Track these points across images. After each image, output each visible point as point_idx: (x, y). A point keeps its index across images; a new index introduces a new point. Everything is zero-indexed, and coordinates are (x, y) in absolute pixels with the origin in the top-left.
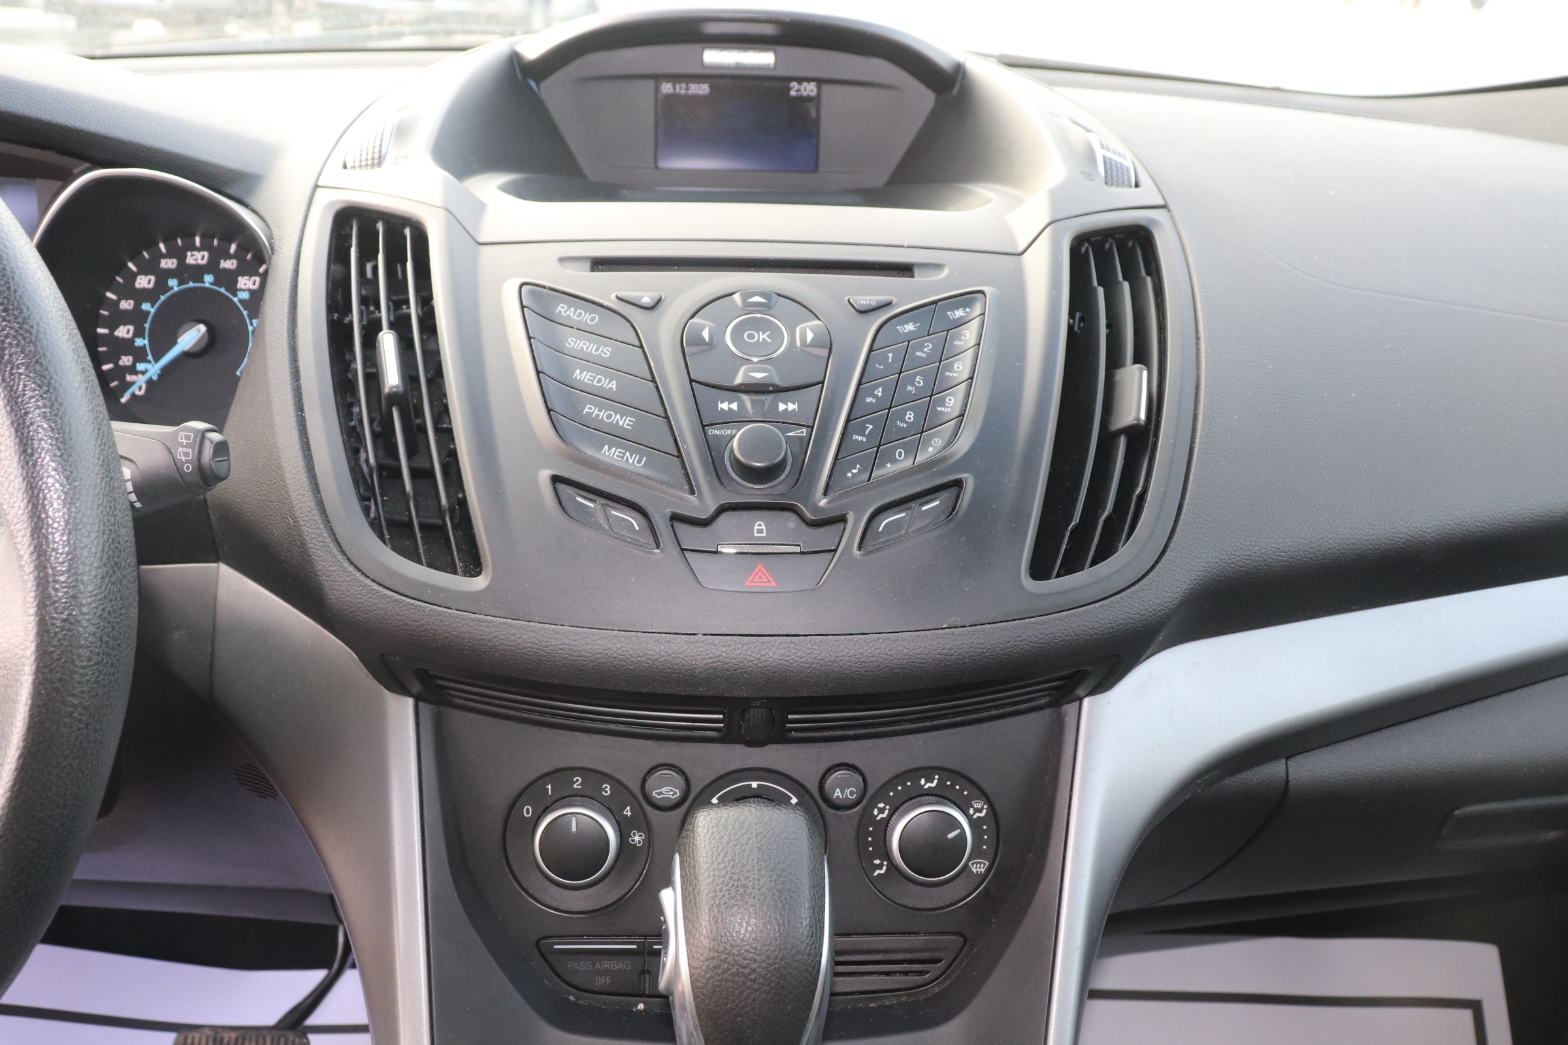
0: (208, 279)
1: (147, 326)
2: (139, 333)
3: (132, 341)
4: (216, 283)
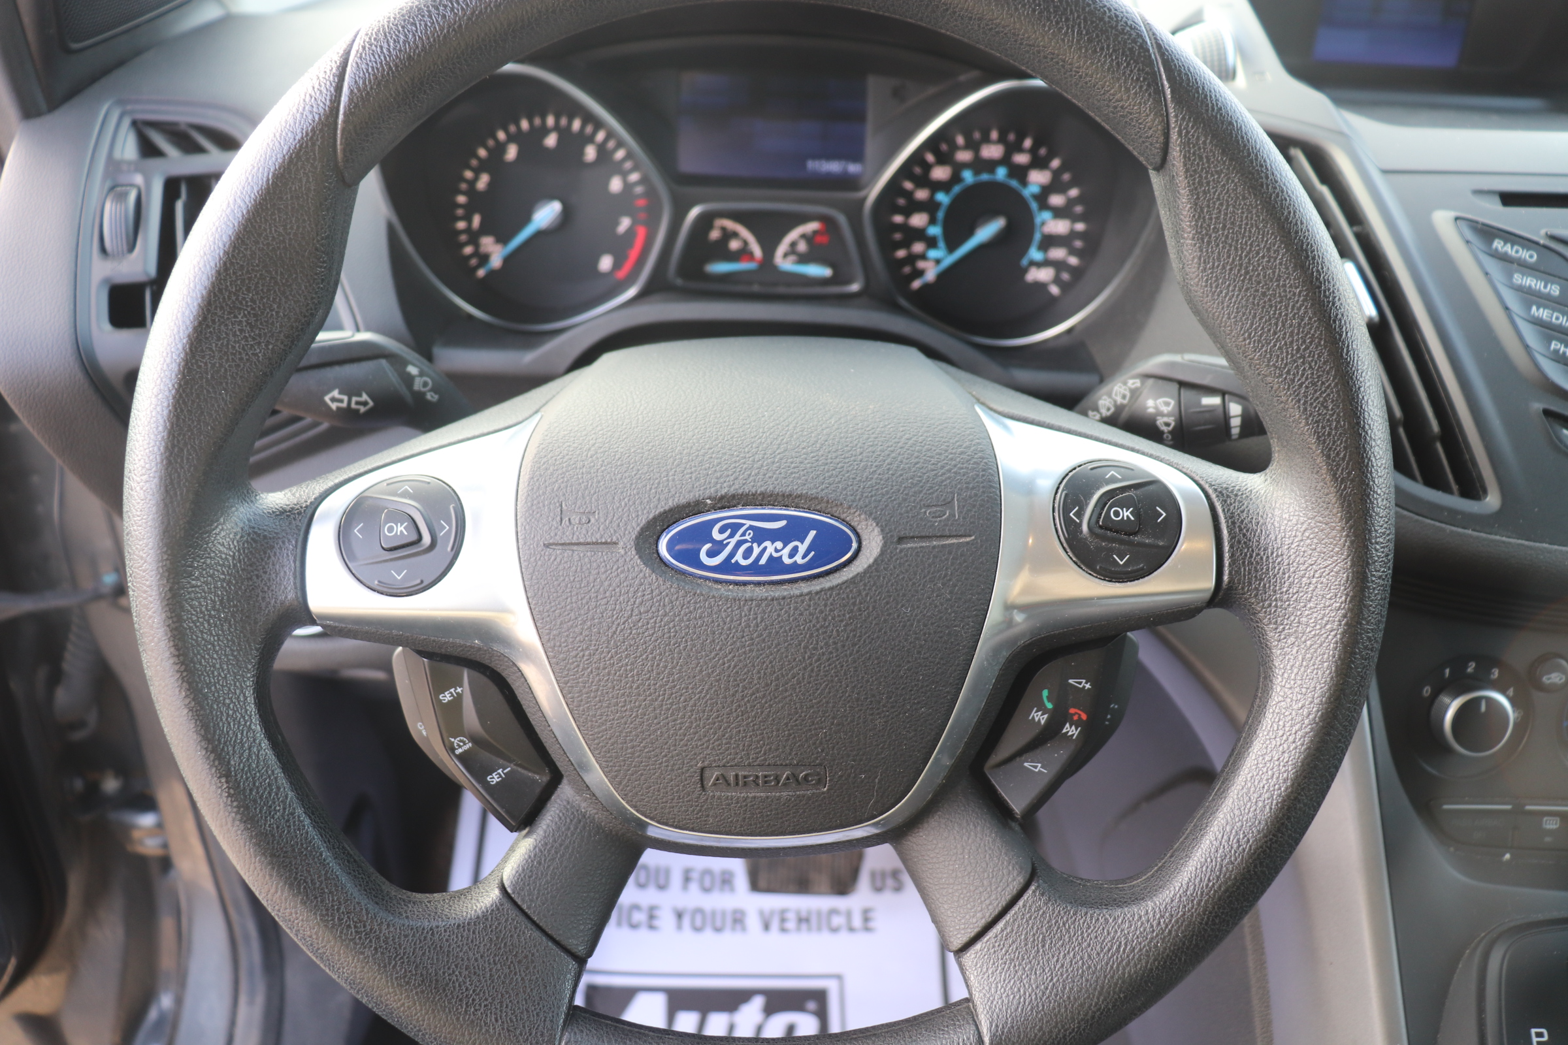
0: (1002, 172)
1: (940, 215)
2: (932, 222)
3: (924, 229)
4: (1008, 175)
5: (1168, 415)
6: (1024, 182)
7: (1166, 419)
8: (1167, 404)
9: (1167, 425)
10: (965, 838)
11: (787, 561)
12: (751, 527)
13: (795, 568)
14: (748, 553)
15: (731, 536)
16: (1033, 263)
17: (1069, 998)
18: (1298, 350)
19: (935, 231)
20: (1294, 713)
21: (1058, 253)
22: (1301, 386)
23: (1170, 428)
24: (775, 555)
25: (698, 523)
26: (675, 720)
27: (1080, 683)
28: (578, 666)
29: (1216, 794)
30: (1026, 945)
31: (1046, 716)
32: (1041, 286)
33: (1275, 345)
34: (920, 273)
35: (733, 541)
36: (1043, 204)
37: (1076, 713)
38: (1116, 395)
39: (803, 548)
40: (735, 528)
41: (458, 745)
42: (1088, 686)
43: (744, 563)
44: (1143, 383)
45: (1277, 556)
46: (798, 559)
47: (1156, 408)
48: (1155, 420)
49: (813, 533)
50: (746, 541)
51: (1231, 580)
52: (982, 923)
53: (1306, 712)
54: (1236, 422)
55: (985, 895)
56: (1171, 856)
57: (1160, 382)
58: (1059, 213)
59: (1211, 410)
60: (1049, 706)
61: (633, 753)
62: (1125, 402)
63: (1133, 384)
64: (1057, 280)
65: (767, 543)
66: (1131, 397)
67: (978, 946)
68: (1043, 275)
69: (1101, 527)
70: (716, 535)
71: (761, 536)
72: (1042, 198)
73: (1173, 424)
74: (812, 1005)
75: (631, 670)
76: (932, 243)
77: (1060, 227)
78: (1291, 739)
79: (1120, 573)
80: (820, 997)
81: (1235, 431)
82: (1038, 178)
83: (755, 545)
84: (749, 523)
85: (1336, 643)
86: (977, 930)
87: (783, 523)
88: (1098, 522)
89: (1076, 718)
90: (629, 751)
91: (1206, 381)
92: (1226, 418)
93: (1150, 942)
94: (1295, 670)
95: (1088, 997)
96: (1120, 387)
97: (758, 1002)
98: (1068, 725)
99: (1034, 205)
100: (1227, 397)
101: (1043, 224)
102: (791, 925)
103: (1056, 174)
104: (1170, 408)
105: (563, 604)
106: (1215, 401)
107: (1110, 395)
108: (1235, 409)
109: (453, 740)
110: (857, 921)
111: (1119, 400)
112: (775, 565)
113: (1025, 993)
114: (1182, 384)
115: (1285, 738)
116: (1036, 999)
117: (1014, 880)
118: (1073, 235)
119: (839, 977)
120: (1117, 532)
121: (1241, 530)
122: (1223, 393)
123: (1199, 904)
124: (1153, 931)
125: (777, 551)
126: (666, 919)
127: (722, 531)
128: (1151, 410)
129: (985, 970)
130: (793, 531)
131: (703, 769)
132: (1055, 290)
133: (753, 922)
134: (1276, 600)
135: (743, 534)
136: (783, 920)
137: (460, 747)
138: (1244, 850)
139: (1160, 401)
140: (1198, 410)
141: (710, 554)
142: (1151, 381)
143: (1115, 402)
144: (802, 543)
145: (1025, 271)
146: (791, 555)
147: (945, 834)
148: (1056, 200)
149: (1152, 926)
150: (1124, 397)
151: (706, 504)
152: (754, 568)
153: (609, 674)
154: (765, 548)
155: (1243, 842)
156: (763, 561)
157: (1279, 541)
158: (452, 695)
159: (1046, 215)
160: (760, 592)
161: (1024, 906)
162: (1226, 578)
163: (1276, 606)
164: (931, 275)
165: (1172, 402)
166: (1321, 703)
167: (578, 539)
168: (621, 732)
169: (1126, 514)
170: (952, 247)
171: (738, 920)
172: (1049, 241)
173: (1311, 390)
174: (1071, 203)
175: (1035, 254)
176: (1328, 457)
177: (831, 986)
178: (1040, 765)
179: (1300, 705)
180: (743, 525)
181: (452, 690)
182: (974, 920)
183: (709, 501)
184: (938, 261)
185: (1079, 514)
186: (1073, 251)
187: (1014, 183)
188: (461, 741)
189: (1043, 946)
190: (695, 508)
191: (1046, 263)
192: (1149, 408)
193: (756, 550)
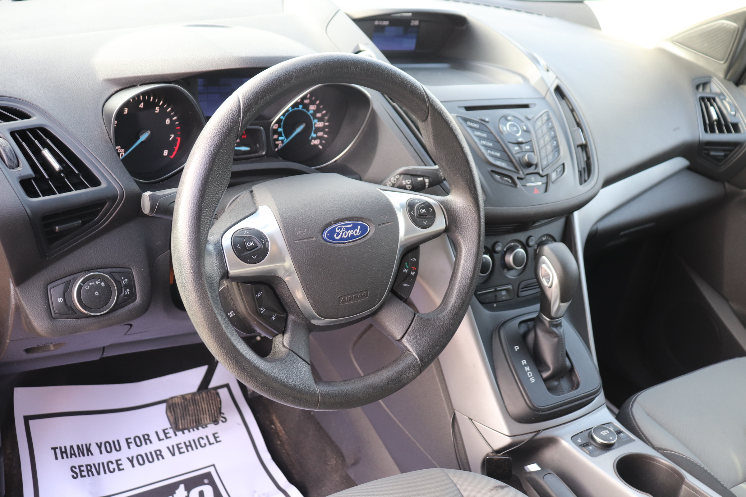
0: (301, 106)
1: (282, 124)
2: (279, 127)
3: (277, 130)
4: (303, 108)
5: (410, 184)
6: (308, 110)
7: (409, 186)
8: (409, 181)
9: (409, 187)
10: (395, 307)
11: (355, 235)
12: (345, 227)
13: (357, 236)
14: (345, 234)
15: (341, 230)
16: (313, 138)
17: (434, 341)
18: (460, 163)
19: (280, 130)
20: (470, 255)
21: (320, 134)
22: (462, 172)
23: (410, 188)
24: (352, 234)
25: (331, 229)
26: (333, 284)
27: (413, 260)
28: (307, 274)
29: (454, 281)
30: (419, 331)
31: (407, 270)
32: (316, 146)
33: (455, 163)
34: (277, 146)
35: (341, 232)
36: (315, 118)
37: (413, 268)
38: (392, 181)
39: (358, 231)
40: (341, 228)
41: (262, 310)
42: (415, 260)
43: (345, 237)
44: (400, 176)
45: (459, 216)
46: (358, 234)
47: (406, 183)
48: (406, 186)
49: (359, 227)
50: (344, 231)
51: (449, 224)
52: (406, 328)
53: (472, 254)
54: (427, 184)
55: (405, 321)
56: (447, 299)
57: (405, 175)
58: (320, 120)
59: (421, 181)
60: (408, 267)
61: (321, 297)
62: (395, 182)
63: (397, 177)
64: (321, 143)
65: (349, 231)
66: (397, 181)
67: (407, 335)
68: (317, 142)
69: (419, 215)
70: (337, 231)
71: (347, 229)
72: (314, 115)
73: (411, 187)
74: (206, 481)
75: (321, 272)
76: (280, 134)
77: (320, 124)
78: (470, 261)
79: (425, 226)
80: (208, 475)
81: (427, 187)
82: (312, 108)
83: (347, 232)
84: (344, 226)
85: (477, 235)
86: (405, 331)
87: (352, 225)
88: (418, 214)
89: (413, 269)
90: (320, 296)
91: (419, 173)
92: (425, 183)
93: (449, 321)
94: (468, 244)
95: (438, 339)
96: (393, 178)
97: (182, 487)
98: (412, 272)
99: (312, 118)
100: (424, 177)
101: (315, 124)
102: (184, 449)
103: (318, 106)
104: (410, 182)
105: (301, 257)
106: (421, 179)
107: (390, 181)
108: (427, 180)
109: (260, 309)
110: (212, 440)
111: (393, 182)
112: (353, 237)
113: (423, 343)
114: (412, 175)
115: (469, 261)
116: (426, 343)
117: (411, 315)
118: (325, 127)
119: (214, 465)
120: (423, 216)
121: (449, 211)
122: (422, 176)
123: (458, 308)
124: (449, 318)
125: (352, 233)
126: (126, 464)
127: (338, 230)
128: (404, 184)
129: (410, 340)
130: (354, 227)
131: (340, 297)
132: (320, 147)
133: (166, 453)
134: (460, 227)
135: (343, 230)
136: (179, 449)
137: (262, 311)
138: (465, 292)
139: (407, 181)
140: (417, 182)
141: (337, 236)
142: (402, 176)
143: (392, 183)
144: (357, 229)
145: (311, 141)
146: (356, 233)
147: (390, 308)
148: (319, 115)
149: (448, 317)
150: (395, 181)
151: (332, 223)
152: (348, 238)
153: (315, 274)
154: (349, 233)
155: (464, 290)
156: (349, 236)
157: (458, 212)
158: (260, 295)
159: (316, 121)
160: (350, 244)
161: (416, 321)
162: (447, 224)
163: (460, 229)
164: (280, 145)
165: (410, 181)
166: (476, 251)
167: (303, 238)
168: (319, 291)
169: (424, 211)
170: (287, 137)
171: (159, 454)
172: (318, 130)
173: (464, 173)
174: (324, 115)
175: (313, 135)
176: (469, 189)
177: (212, 470)
178: (407, 284)
179: (471, 252)
180: (343, 227)
181: (260, 293)
182: (404, 328)
183: (333, 222)
184: (282, 141)
185: (413, 212)
186: (325, 133)
187: (305, 110)
188: (262, 309)
189: (424, 330)
190: (329, 225)
191: (317, 138)
192: (403, 183)
193: (347, 233)
